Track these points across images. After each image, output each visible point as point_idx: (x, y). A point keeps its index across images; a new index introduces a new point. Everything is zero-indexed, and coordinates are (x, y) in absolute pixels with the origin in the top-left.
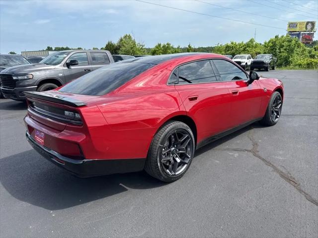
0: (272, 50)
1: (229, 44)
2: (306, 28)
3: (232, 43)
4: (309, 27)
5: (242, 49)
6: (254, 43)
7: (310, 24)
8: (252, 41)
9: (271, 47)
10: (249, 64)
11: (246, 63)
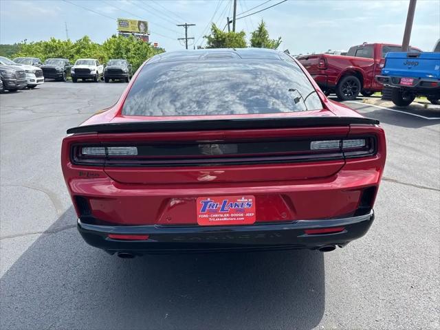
0: (118, 54)
1: (48, 41)
2: (139, 29)
3: (54, 41)
4: (142, 28)
5: (74, 50)
6: (90, 43)
7: (142, 24)
8: (85, 39)
9: (115, 50)
10: (101, 72)
11: (97, 72)
